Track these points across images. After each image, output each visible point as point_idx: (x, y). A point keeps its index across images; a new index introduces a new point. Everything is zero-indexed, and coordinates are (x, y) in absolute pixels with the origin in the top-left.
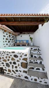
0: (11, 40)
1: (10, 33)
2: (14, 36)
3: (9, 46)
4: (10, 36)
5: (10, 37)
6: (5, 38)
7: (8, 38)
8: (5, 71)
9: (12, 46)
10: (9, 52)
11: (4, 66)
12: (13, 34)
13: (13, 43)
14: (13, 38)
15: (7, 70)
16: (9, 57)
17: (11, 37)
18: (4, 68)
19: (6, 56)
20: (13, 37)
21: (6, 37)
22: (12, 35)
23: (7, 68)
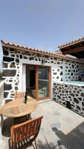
0: (74, 71)
1: (73, 62)
2: (79, 65)
3: (72, 80)
4: (73, 66)
5: (73, 68)
6: (67, 69)
7: (71, 70)
8: (72, 107)
9: (76, 80)
10: (78, 87)
11: (71, 100)
12: (77, 63)
13: (78, 76)
14: (77, 69)
15: (76, 106)
16: (78, 92)
17: (75, 67)
18: (71, 103)
19: (73, 90)
20: (77, 67)
21: (69, 69)
22: (77, 65)
23: (75, 104)
